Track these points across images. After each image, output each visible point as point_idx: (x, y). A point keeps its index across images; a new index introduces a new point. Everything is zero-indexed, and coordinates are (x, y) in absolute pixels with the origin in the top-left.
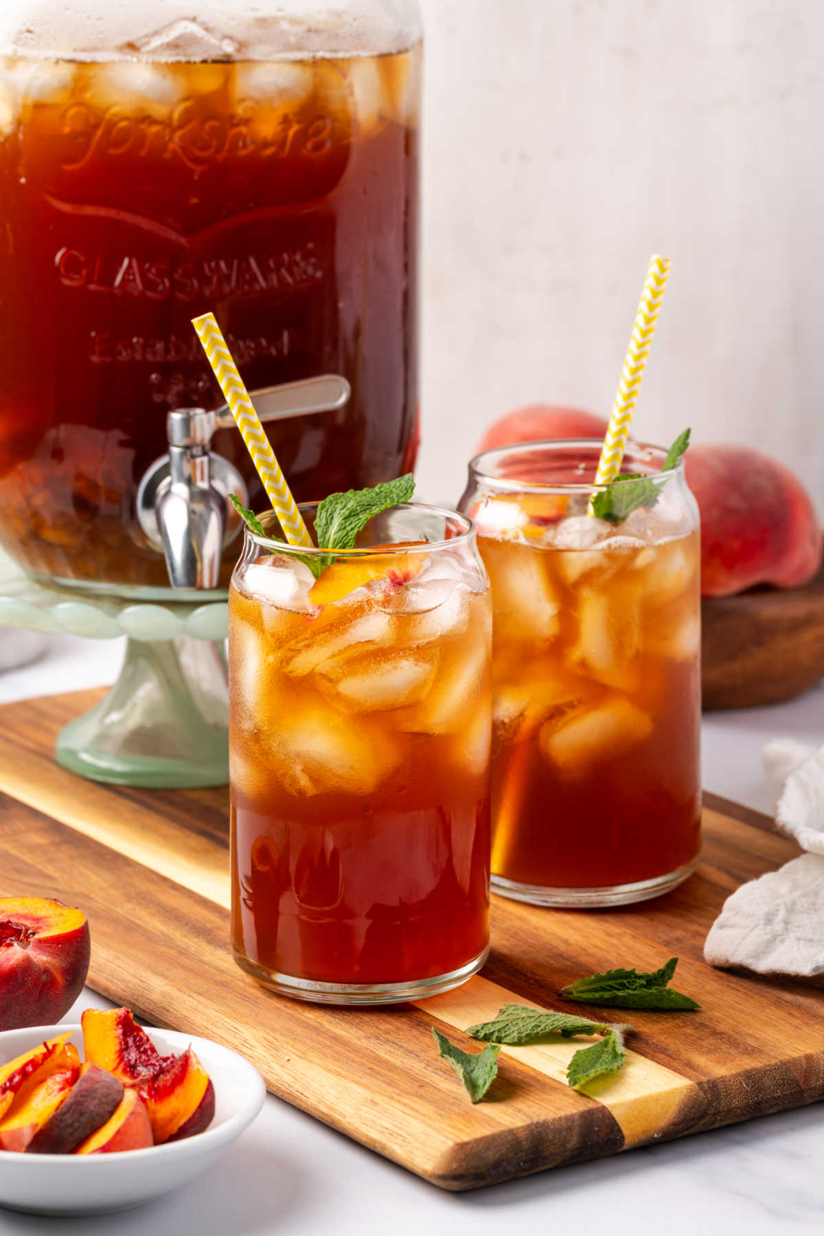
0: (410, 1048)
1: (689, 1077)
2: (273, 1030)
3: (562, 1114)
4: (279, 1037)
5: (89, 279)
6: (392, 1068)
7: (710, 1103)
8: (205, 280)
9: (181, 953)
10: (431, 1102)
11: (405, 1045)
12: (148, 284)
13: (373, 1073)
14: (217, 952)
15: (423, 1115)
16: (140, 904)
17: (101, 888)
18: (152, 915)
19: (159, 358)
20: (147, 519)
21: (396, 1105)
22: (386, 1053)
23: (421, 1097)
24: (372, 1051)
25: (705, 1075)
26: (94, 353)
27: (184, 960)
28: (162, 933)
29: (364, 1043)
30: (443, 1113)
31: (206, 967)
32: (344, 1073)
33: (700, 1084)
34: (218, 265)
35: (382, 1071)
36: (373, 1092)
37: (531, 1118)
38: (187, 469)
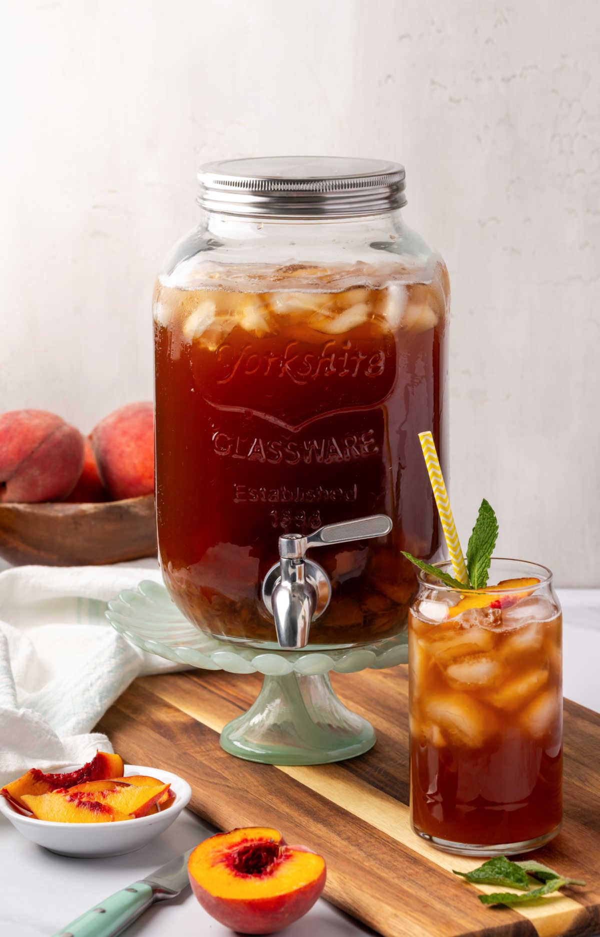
0: (422, 884)
1: (582, 904)
2: (344, 872)
3: (503, 924)
4: (347, 877)
5: (233, 451)
6: (409, 895)
7: (592, 919)
8: (304, 453)
9: (296, 826)
10: (429, 916)
11: (420, 883)
12: (269, 455)
13: (398, 899)
14: (318, 825)
15: (423, 923)
16: (277, 796)
17: (255, 786)
18: (283, 802)
19: (276, 500)
20: (267, 600)
21: (408, 917)
22: (408, 887)
23: (423, 913)
24: (400, 886)
25: (591, 902)
26: (236, 497)
27: (297, 830)
28: (287, 813)
29: (396, 881)
30: (434, 922)
31: (310, 834)
32: (381, 898)
33: (587, 908)
34: (312, 443)
35: (403, 897)
36: (396, 909)
37: (484, 925)
38: (291, 571)
